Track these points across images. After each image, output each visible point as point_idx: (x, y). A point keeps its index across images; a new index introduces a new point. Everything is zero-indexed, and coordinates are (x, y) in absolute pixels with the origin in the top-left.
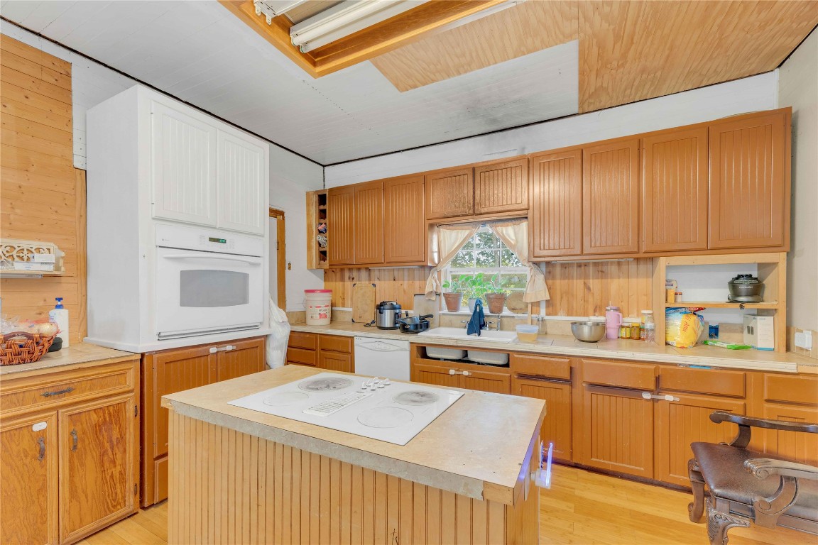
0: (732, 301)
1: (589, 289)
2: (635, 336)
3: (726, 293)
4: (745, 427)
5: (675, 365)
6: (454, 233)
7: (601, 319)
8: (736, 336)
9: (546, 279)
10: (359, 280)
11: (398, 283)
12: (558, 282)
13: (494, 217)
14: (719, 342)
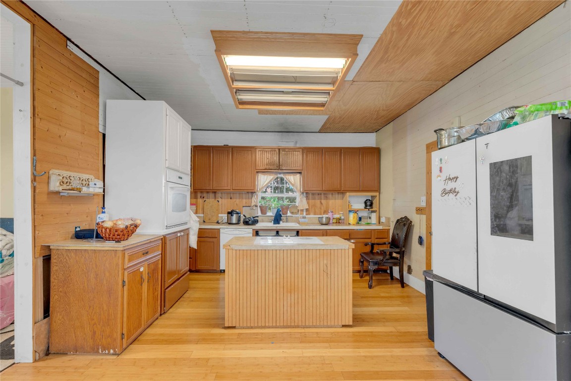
0: (365, 208)
1: (322, 204)
2: (338, 222)
3: (363, 205)
4: (373, 245)
5: (354, 230)
6: (266, 176)
7: (327, 216)
8: (366, 220)
9: (307, 199)
10: (208, 198)
11: (233, 200)
12: (310, 201)
13: (285, 171)
14: (363, 222)
